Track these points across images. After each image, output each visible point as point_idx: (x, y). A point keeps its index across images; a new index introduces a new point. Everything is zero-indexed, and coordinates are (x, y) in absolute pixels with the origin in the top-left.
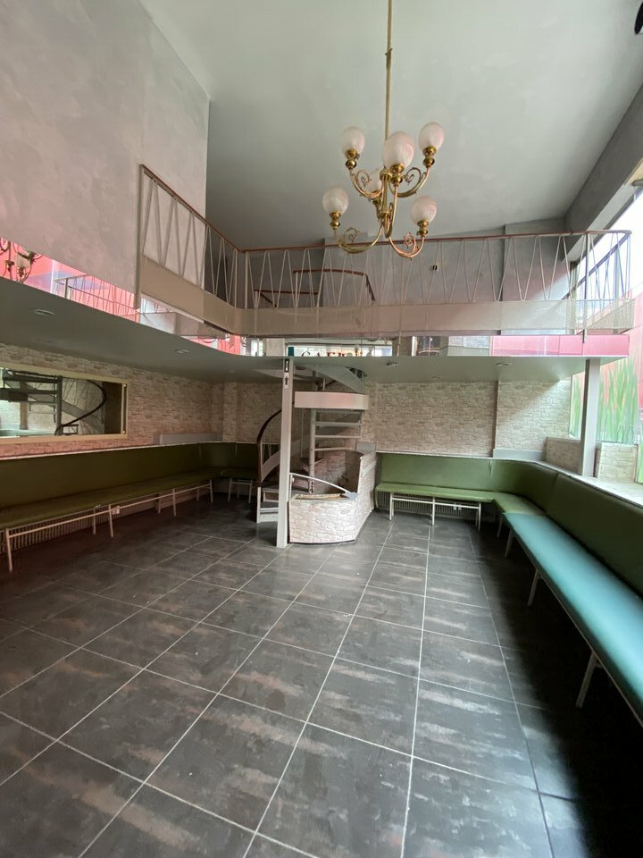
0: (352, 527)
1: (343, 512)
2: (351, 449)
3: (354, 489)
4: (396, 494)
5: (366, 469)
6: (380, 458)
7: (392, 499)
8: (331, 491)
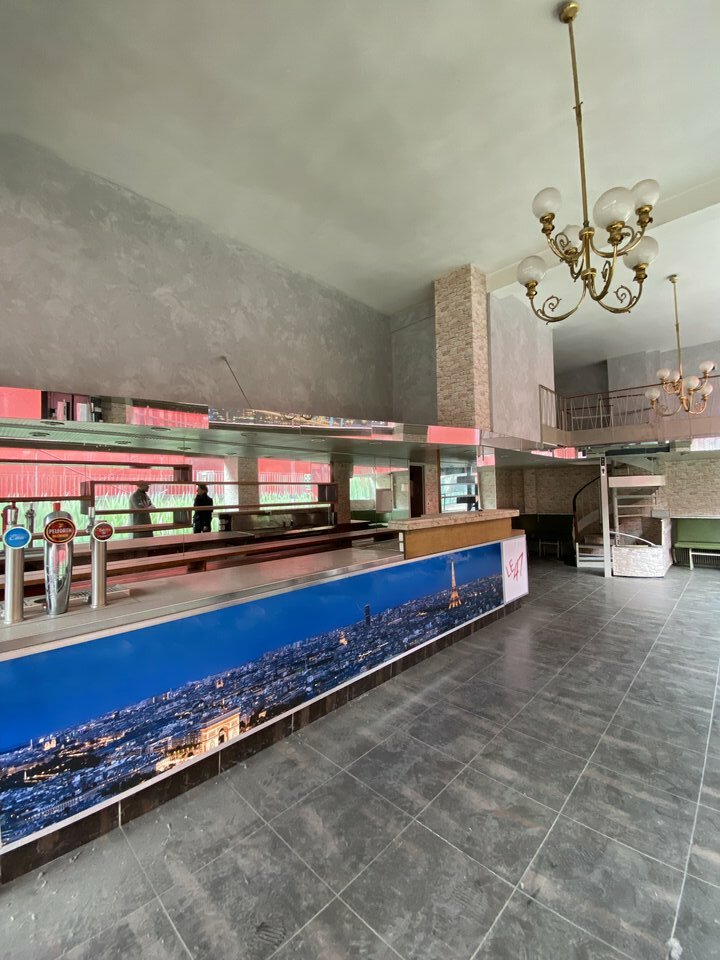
0: (662, 567)
1: (654, 556)
2: (647, 515)
3: (658, 542)
4: (694, 550)
5: (666, 529)
6: (675, 522)
7: (691, 553)
8: (638, 543)
